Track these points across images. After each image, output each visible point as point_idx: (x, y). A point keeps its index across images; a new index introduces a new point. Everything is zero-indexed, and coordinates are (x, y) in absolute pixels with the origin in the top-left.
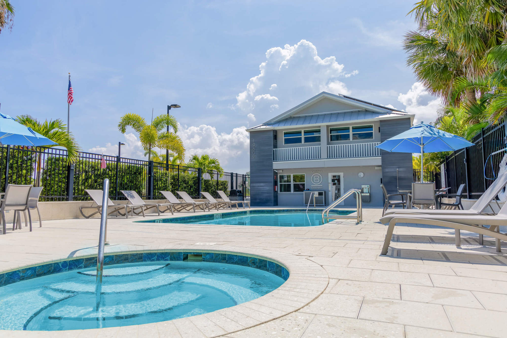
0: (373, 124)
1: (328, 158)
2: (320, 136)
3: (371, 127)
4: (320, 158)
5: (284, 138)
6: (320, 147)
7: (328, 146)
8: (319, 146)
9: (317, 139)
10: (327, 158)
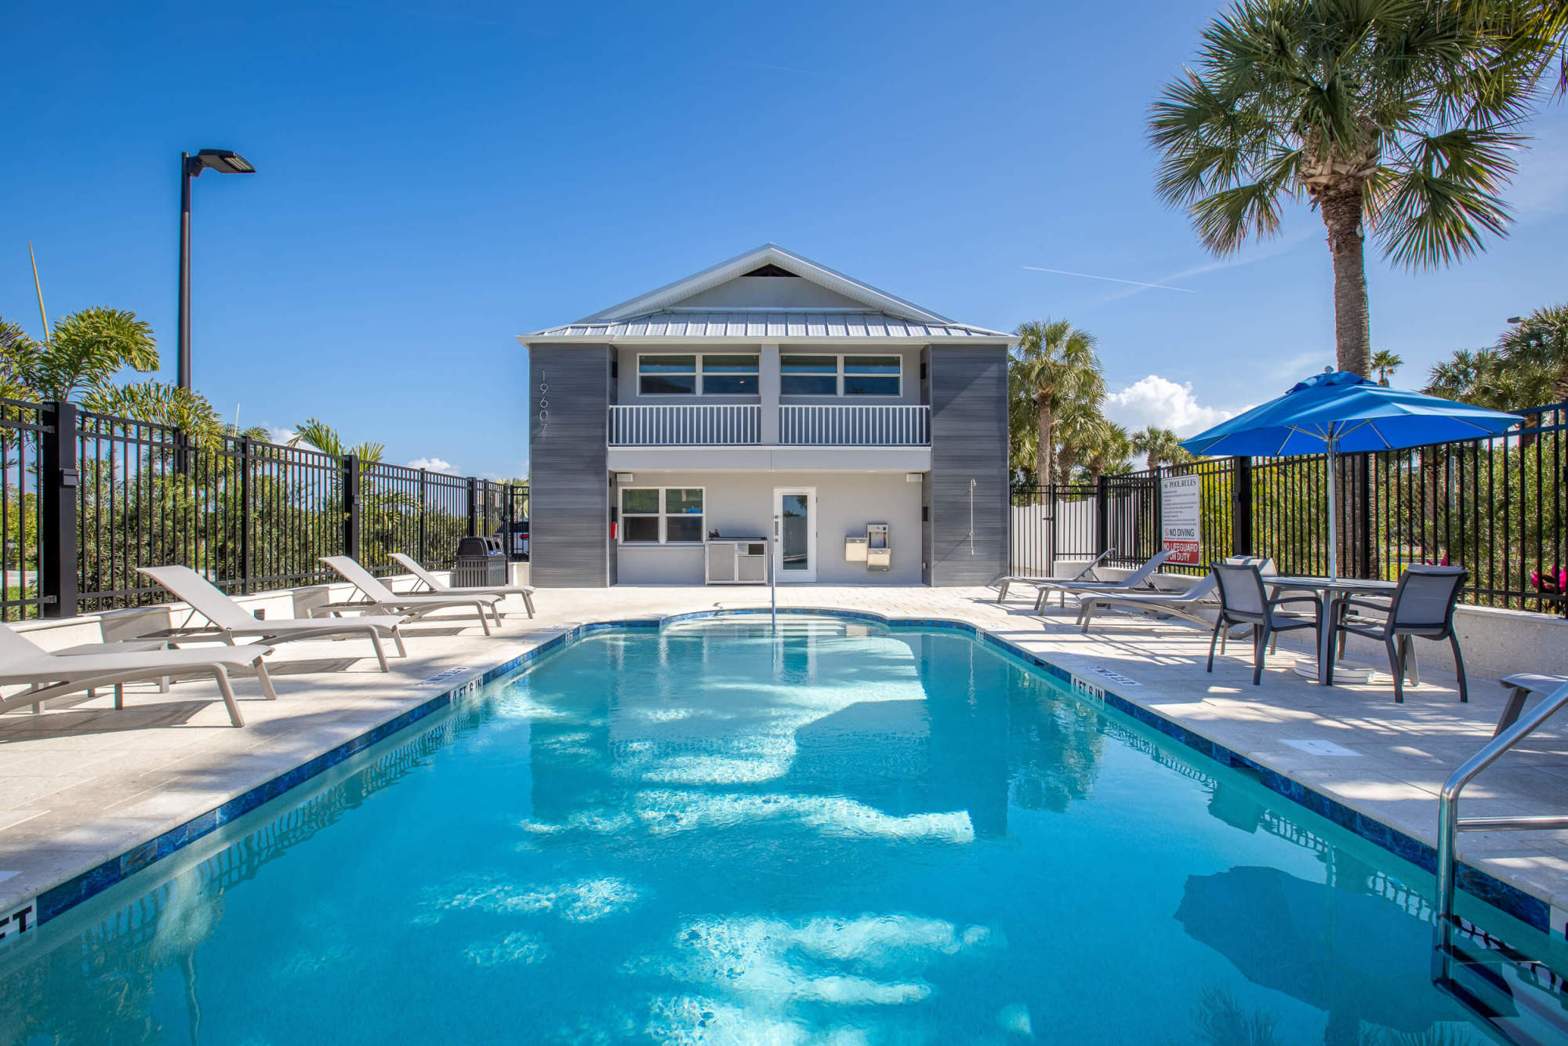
0: (901, 356)
1: (781, 441)
2: (757, 377)
3: (894, 363)
4: (759, 440)
5: (639, 374)
6: (759, 409)
7: (783, 406)
8: (756, 406)
9: (751, 386)
10: (778, 442)
